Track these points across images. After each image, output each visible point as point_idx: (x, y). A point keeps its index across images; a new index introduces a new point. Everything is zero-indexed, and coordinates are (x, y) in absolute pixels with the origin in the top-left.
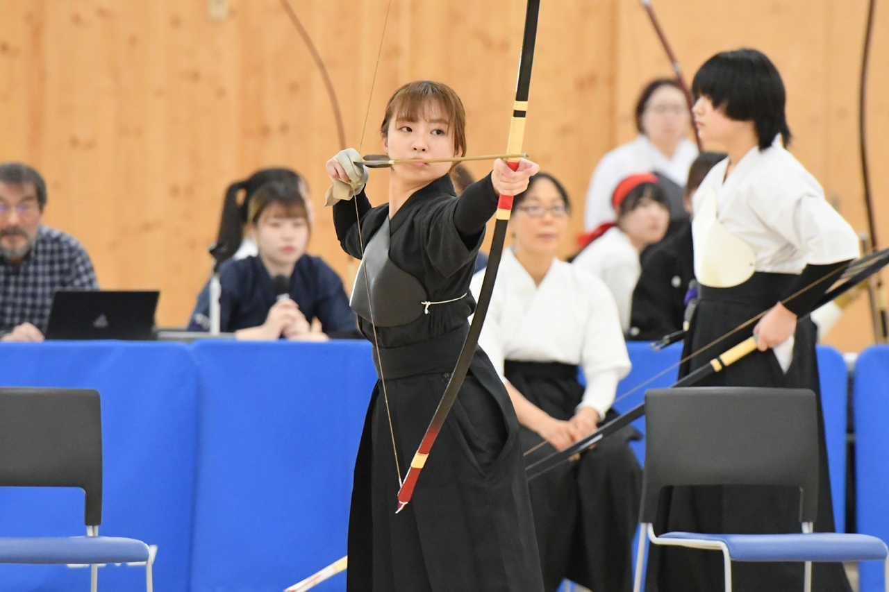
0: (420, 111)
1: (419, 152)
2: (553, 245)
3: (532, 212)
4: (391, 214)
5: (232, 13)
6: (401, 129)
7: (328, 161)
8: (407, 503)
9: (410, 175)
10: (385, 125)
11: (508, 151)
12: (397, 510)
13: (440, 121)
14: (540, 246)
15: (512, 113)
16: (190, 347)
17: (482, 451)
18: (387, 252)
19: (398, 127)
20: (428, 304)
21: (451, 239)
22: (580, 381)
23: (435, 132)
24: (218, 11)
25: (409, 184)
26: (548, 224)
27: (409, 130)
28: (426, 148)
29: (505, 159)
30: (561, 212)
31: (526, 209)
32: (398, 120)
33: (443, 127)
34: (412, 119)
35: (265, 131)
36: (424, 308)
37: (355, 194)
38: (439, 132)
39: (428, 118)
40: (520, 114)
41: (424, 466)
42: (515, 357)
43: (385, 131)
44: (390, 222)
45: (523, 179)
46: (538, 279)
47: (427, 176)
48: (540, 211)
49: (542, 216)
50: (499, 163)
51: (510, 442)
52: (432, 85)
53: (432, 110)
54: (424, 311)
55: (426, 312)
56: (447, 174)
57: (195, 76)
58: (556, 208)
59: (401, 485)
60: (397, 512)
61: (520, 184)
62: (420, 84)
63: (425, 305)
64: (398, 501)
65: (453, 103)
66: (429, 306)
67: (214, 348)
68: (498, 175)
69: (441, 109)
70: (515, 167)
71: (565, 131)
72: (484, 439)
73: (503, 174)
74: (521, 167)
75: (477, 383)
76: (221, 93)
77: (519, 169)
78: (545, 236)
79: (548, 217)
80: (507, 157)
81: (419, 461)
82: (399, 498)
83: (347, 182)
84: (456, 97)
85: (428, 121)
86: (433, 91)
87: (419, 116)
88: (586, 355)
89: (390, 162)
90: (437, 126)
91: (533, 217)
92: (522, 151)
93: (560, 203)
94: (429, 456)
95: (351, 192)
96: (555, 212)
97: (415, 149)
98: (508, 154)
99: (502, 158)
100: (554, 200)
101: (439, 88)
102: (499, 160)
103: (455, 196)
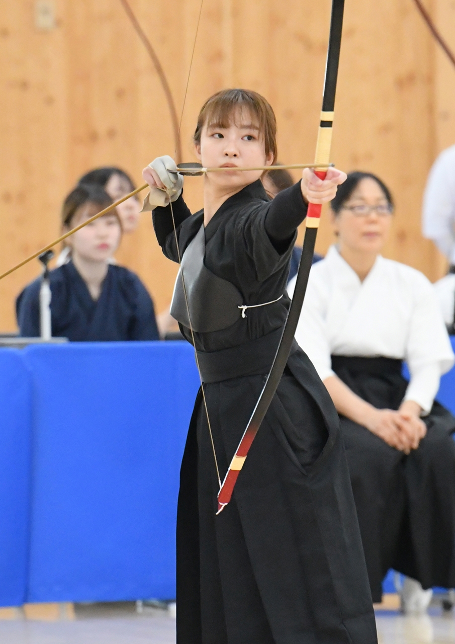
0: (231, 117)
1: (231, 157)
2: (377, 243)
3: (359, 211)
4: (206, 222)
5: (58, 23)
6: (213, 135)
7: (145, 169)
8: (227, 504)
9: (223, 181)
10: (198, 132)
11: (315, 161)
12: (218, 511)
13: (251, 127)
14: (365, 244)
15: (319, 123)
16: (22, 353)
17: (303, 451)
18: (202, 259)
19: (210, 133)
20: (245, 308)
21: (264, 245)
22: (404, 374)
23: (246, 138)
24: (45, 21)
25: (223, 189)
26: (373, 222)
27: (221, 136)
28: (238, 153)
29: (313, 168)
30: (385, 211)
31: (352, 208)
32: (209, 126)
33: (255, 133)
34: (223, 125)
35: (93, 137)
36: (242, 313)
37: (170, 201)
38: (250, 138)
39: (239, 123)
40: (326, 124)
41: (242, 468)
42: (342, 351)
43: (198, 139)
44: (205, 229)
45: (331, 188)
46: (363, 276)
47: (239, 181)
48: (366, 210)
49: (367, 215)
50: (307, 173)
51: (331, 441)
52: (244, 93)
53: (243, 116)
54: (241, 316)
55: (244, 316)
56: (259, 179)
57: (24, 85)
58: (381, 207)
59: (221, 487)
60: (217, 514)
61: (328, 192)
62: (230, 92)
63: (242, 309)
64: (218, 503)
65: (264, 111)
66: (246, 310)
67: (46, 353)
68: (306, 184)
69: (251, 115)
70: (323, 176)
71: (386, 129)
72: (305, 438)
73: (311, 183)
74: (329, 175)
75: (297, 384)
76: (50, 101)
77: (326, 177)
78: (370, 235)
79: (373, 216)
80: (316, 167)
81: (237, 463)
82: (219, 500)
83: (162, 190)
84: (267, 105)
85: (239, 126)
86: (243, 98)
87: (230, 121)
88: (411, 349)
89: (203, 170)
90: (247, 132)
91: (359, 216)
92: (330, 161)
93: (384, 202)
94: (246, 458)
95: (167, 199)
96: (380, 211)
97: (227, 155)
98: (316, 163)
99: (310, 167)
100: (378, 199)
101: (250, 95)
102: (307, 169)
103: (266, 201)
